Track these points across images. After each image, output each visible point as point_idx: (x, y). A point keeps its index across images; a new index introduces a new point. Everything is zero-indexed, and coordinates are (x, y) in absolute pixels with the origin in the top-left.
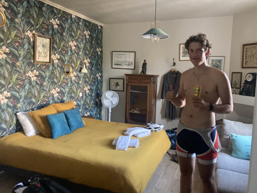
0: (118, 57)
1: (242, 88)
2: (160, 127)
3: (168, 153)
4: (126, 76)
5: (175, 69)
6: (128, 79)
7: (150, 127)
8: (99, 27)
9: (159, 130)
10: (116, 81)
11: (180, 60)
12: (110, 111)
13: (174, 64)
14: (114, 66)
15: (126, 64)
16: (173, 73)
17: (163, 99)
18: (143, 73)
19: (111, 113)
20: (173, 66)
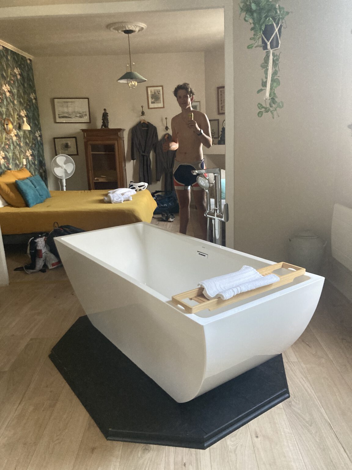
0: (62, 106)
1: (220, 137)
2: (144, 184)
3: (153, 217)
4: (82, 133)
5: (144, 120)
6: (86, 136)
7: (134, 186)
8: (29, 61)
9: (144, 189)
10: (64, 141)
11: (149, 108)
12: (65, 184)
13: (143, 113)
14: (58, 120)
15: (76, 116)
16: (142, 126)
17: (133, 159)
18: (105, 126)
19: (66, 186)
20: (142, 116)
